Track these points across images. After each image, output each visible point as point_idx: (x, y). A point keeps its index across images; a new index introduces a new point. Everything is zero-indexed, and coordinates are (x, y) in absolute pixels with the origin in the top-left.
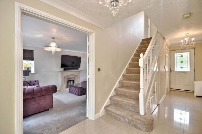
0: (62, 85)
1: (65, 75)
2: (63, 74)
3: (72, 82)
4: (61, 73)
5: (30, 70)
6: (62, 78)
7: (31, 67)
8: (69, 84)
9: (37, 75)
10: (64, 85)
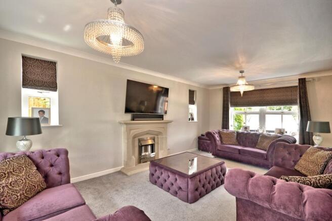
0: (129, 158)
1: (133, 132)
2: (130, 130)
3: (149, 148)
4: (125, 126)
5: (46, 115)
6: (128, 139)
7: (49, 109)
8: (143, 154)
9: (65, 132)
10: (133, 157)
